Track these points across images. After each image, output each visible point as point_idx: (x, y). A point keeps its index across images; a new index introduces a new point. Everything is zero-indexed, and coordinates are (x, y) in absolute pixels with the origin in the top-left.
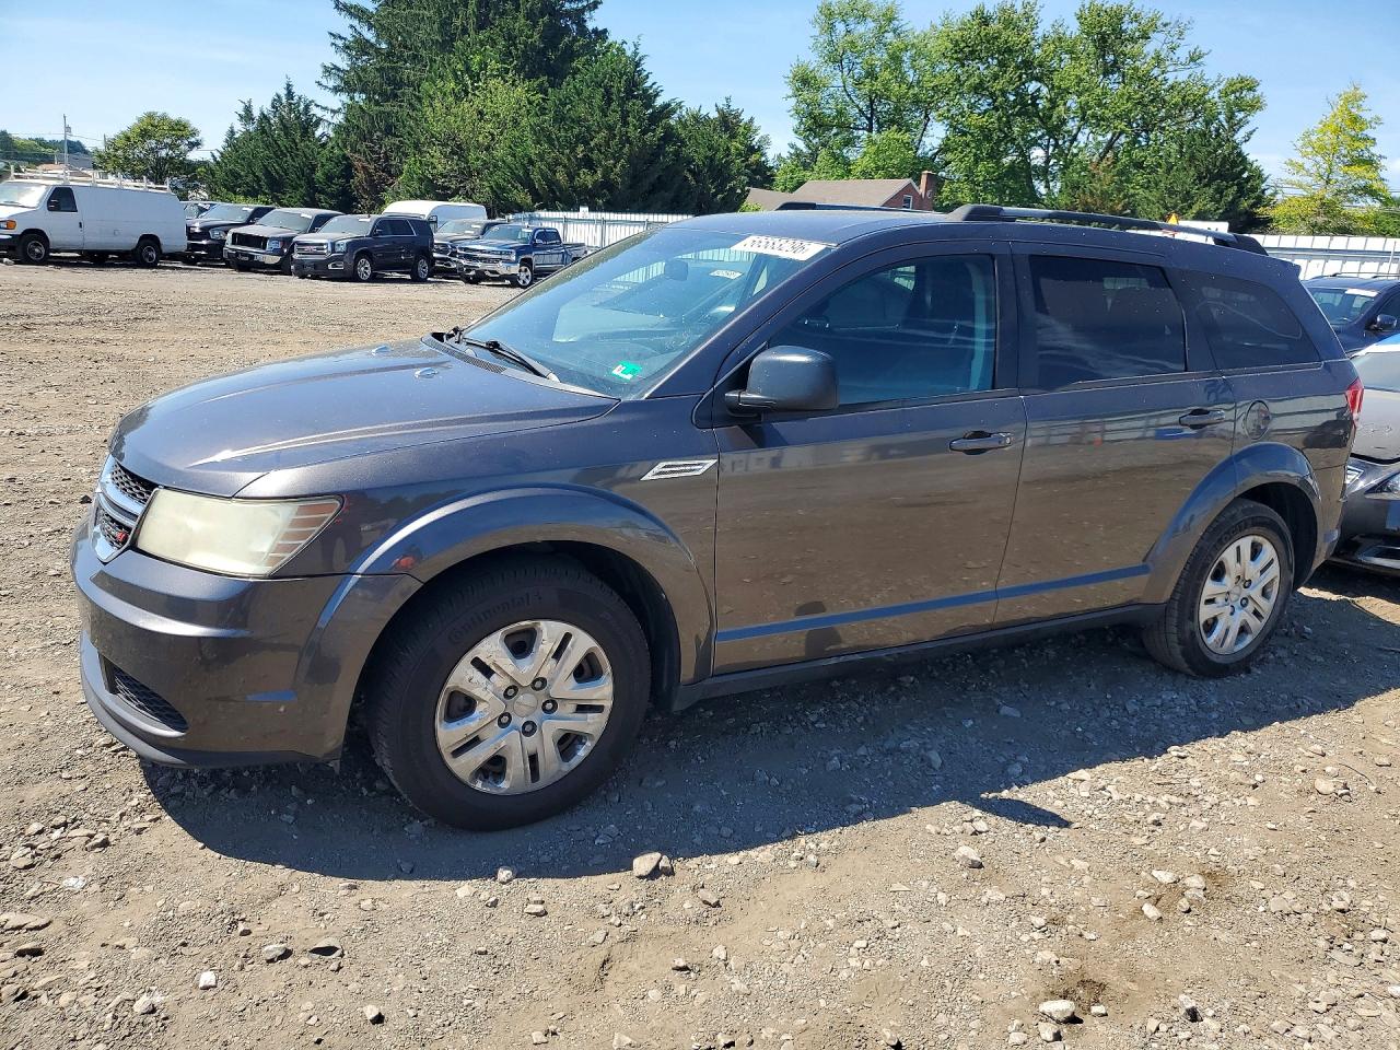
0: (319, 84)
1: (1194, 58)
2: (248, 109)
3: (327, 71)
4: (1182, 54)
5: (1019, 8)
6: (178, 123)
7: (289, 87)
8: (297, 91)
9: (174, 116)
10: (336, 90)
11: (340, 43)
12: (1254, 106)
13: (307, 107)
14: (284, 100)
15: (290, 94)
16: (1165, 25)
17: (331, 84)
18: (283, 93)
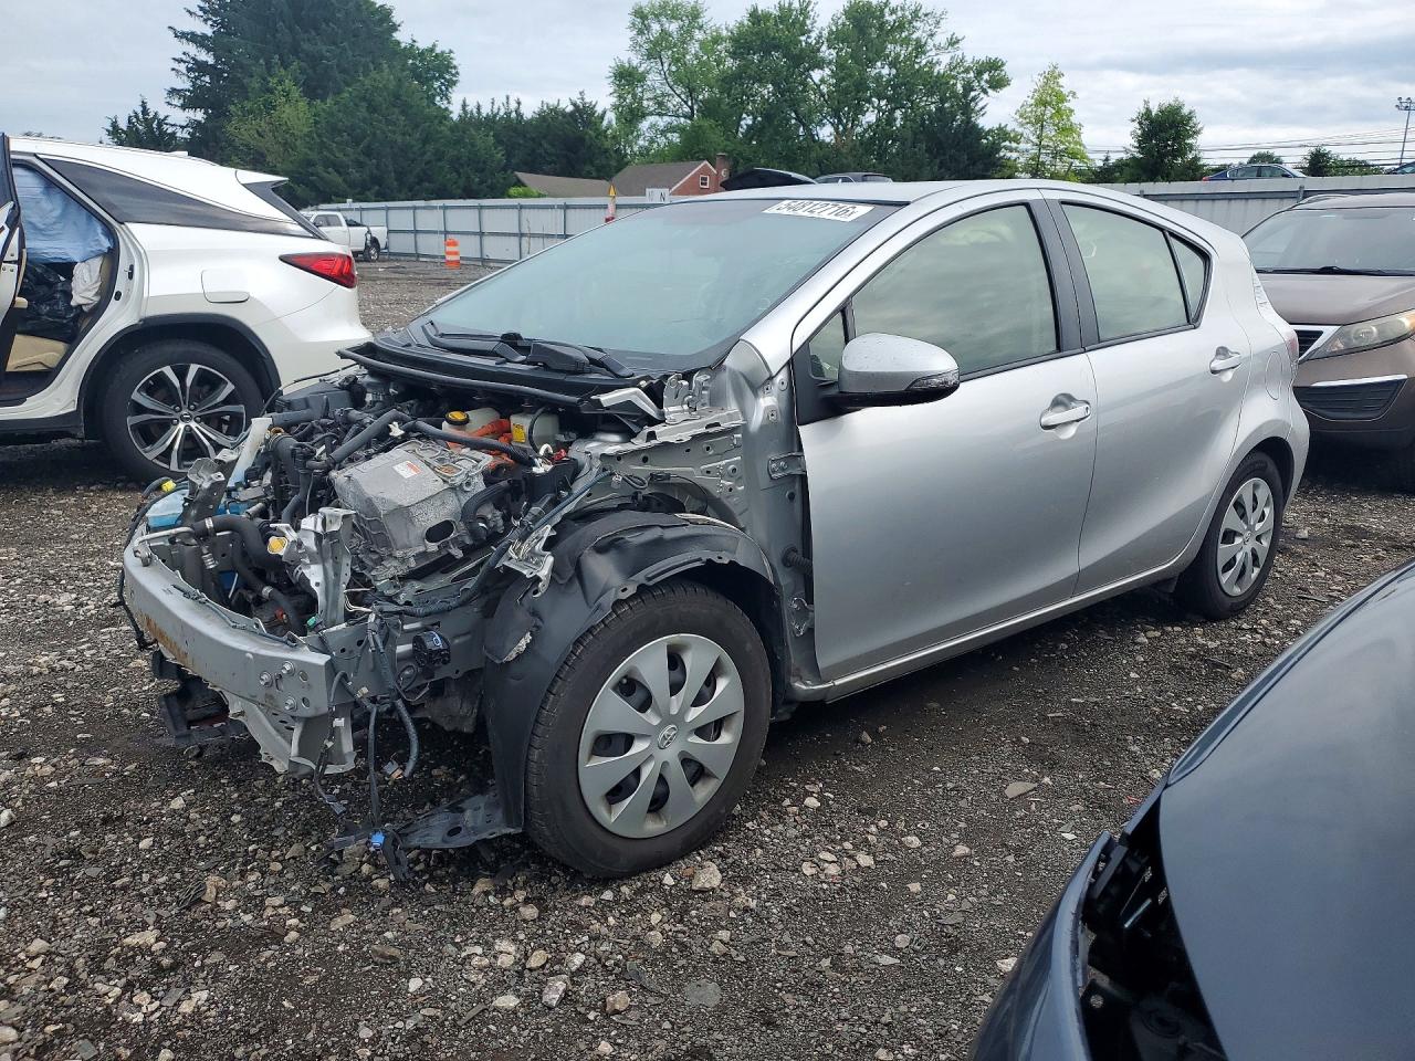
0: (169, 103)
1: (953, 42)
2: (114, 125)
3: (174, 92)
4: (941, 39)
5: (796, 5)
7: (144, 105)
8: (151, 109)
10: (182, 107)
11: (182, 67)
12: (997, 85)
13: (160, 124)
14: (141, 116)
16: (926, 15)
17: (179, 102)
18: (139, 110)
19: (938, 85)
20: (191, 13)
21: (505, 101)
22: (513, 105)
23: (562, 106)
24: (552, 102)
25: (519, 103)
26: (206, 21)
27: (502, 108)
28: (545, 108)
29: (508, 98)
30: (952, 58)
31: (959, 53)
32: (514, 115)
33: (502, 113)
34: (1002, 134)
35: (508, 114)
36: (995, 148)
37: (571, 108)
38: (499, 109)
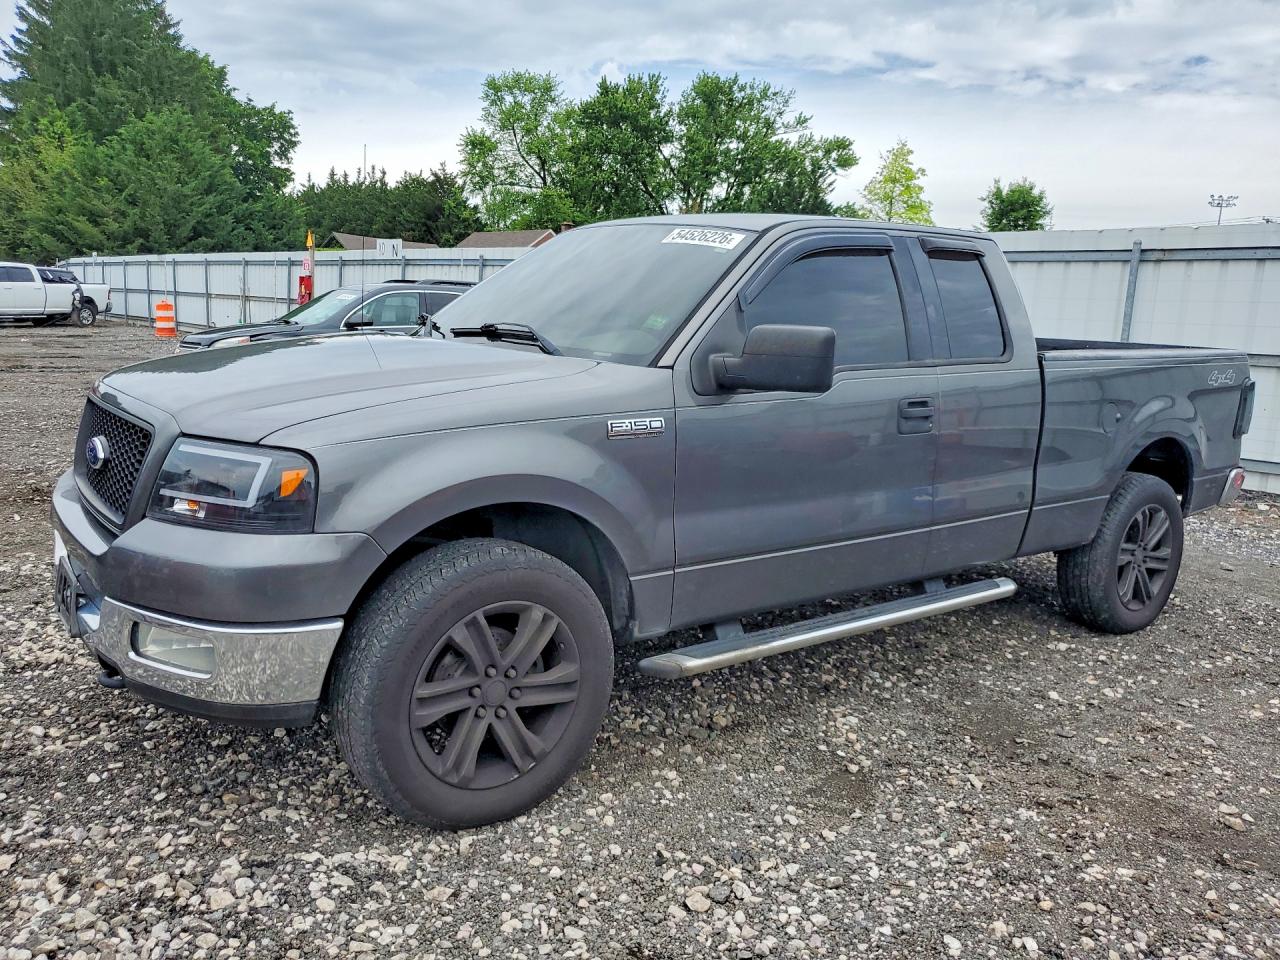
1: (802, 121)
4: (789, 117)
5: (646, 79)
16: (775, 94)
19: (786, 160)
21: (370, 171)
22: (378, 175)
23: (424, 176)
24: (415, 173)
25: (384, 173)
27: (368, 177)
28: (408, 178)
29: (373, 168)
30: (801, 137)
31: (808, 132)
32: (379, 184)
33: (367, 182)
34: (851, 211)
35: (373, 183)
37: (432, 178)
38: (365, 178)
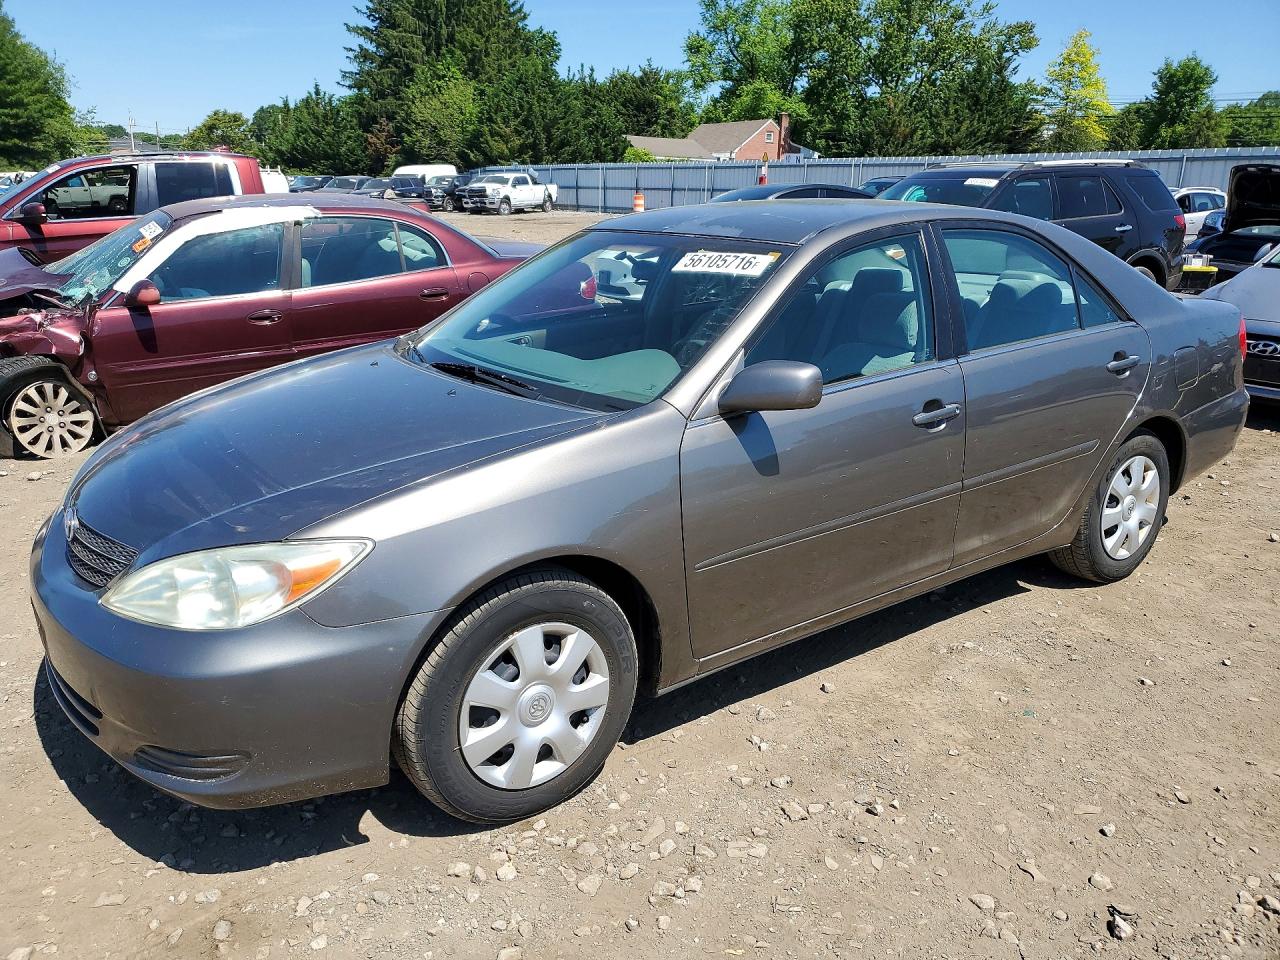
1: (988, 9)
2: (286, 104)
3: (345, 75)
4: (976, 6)
6: (234, 116)
7: (317, 87)
8: (322, 89)
9: (231, 111)
10: (350, 87)
11: (351, 54)
12: (1027, 46)
13: (331, 100)
14: (313, 96)
15: (317, 93)
17: (348, 83)
18: (313, 91)
19: (975, 47)
20: (358, 11)
21: (580, 69)
22: (587, 72)
23: (631, 71)
24: (623, 69)
25: (592, 70)
26: (368, 17)
27: (577, 73)
28: (616, 74)
29: (582, 66)
30: (986, 24)
31: (993, 18)
32: (587, 80)
33: (576, 78)
34: (1030, 87)
35: (583, 79)
36: (1024, 102)
37: (641, 74)
38: (574, 75)
